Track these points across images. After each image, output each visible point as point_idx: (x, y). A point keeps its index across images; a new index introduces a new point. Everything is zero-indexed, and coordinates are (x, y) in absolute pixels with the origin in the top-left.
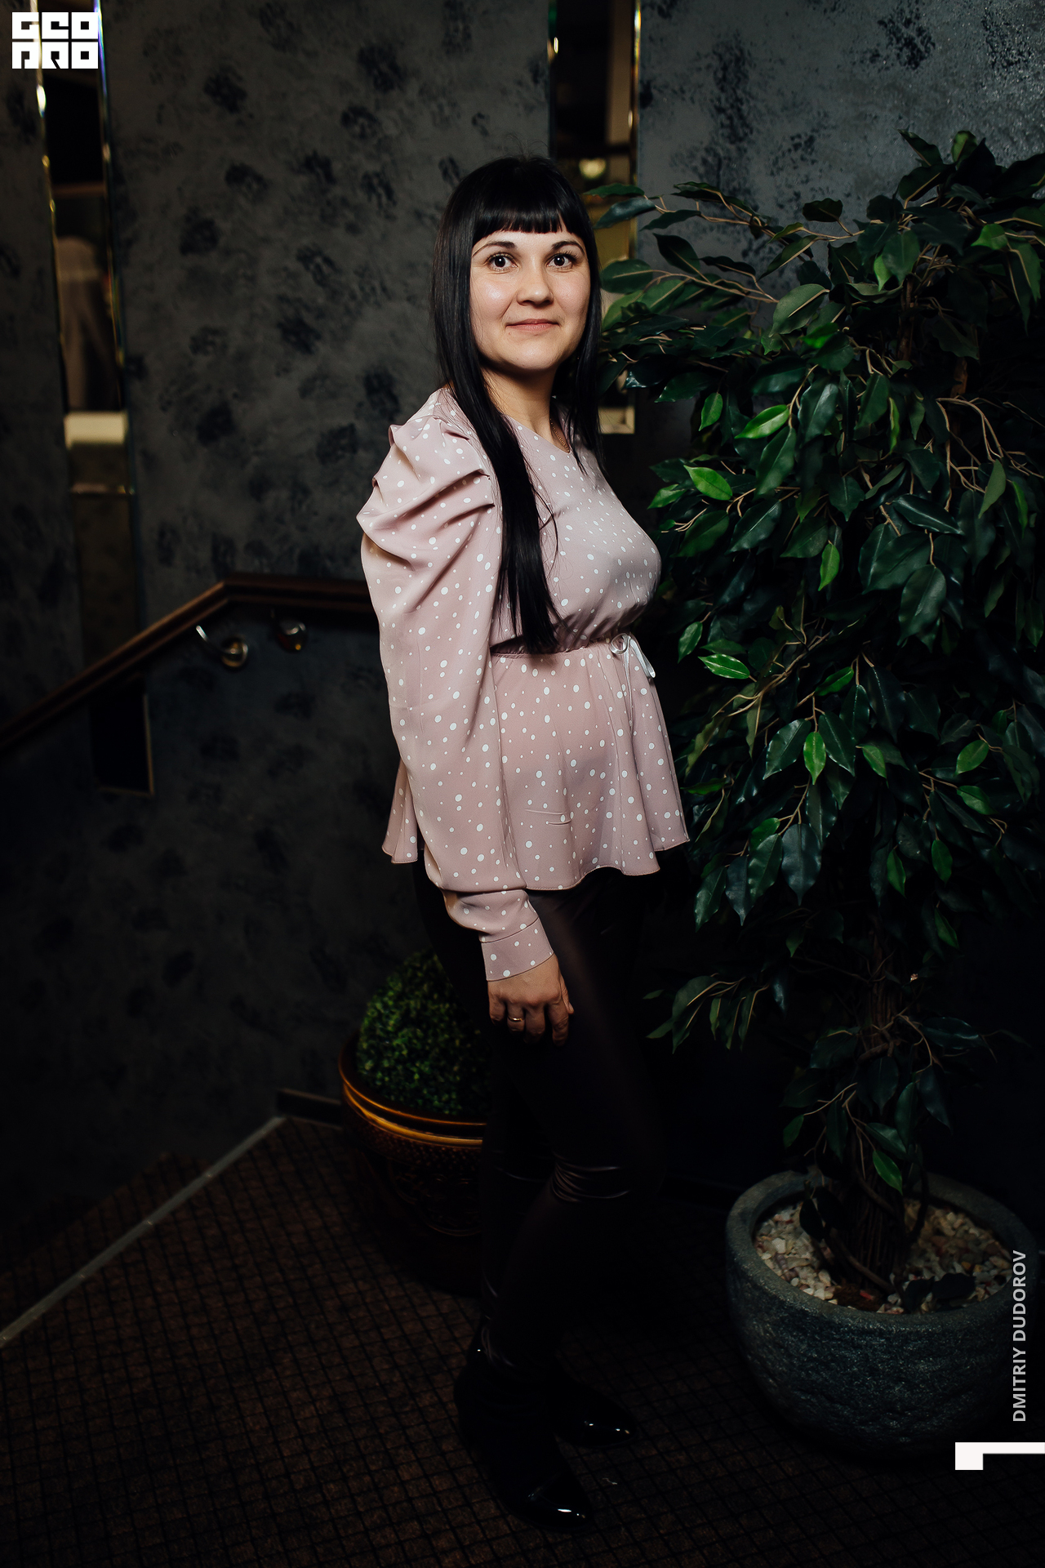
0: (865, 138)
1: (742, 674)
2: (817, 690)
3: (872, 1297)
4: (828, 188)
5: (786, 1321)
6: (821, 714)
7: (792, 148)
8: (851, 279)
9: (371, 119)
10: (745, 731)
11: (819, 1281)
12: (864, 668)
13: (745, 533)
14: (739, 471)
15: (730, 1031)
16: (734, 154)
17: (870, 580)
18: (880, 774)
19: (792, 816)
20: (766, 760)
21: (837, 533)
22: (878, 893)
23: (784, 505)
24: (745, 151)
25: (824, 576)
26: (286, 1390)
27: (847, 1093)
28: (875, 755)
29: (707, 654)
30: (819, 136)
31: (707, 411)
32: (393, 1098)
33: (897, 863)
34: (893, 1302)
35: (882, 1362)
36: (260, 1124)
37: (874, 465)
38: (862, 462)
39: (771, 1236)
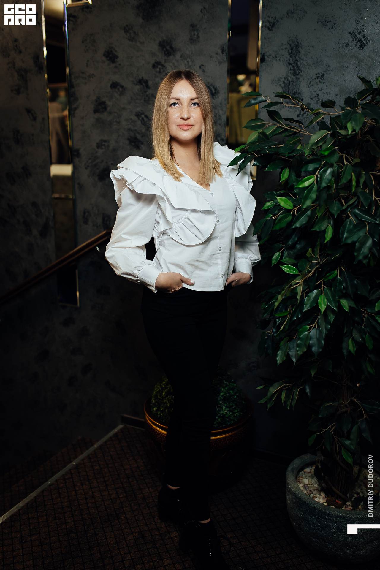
0: (343, 74)
1: (296, 272)
2: (323, 278)
3: (341, 503)
4: (329, 93)
5: (309, 511)
6: (325, 288)
7: (316, 78)
8: (338, 129)
9: (163, 66)
10: (297, 293)
11: (321, 495)
12: (341, 271)
13: (298, 221)
14: (295, 197)
15: (289, 403)
16: (295, 80)
17: (344, 239)
18: (347, 310)
19: (314, 325)
20: (304, 304)
21: (332, 222)
22: (345, 354)
23: (312, 211)
24: (299, 79)
25: (327, 237)
26: (122, 528)
27: (332, 427)
28: (345, 303)
29: (283, 264)
30: (326, 73)
31: (284, 175)
32: (164, 421)
33: (352, 343)
34: (348, 505)
36: (115, 427)
37: (346, 196)
38: (341, 195)
39: (303, 478)
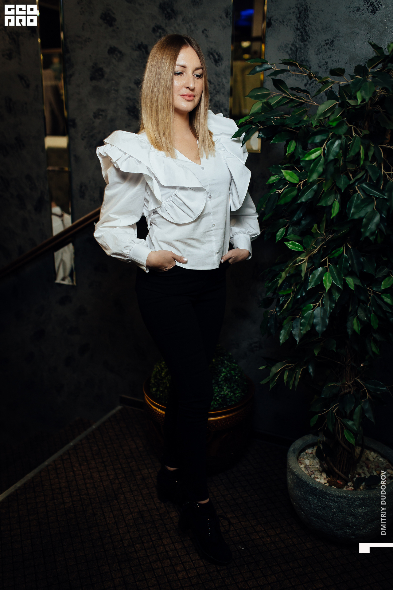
0: (354, 41)
1: (300, 249)
2: (329, 256)
3: (342, 483)
4: (338, 60)
5: (309, 491)
6: (330, 265)
7: (325, 45)
8: (347, 98)
9: (164, 30)
10: (301, 271)
11: (322, 476)
12: (347, 248)
13: (303, 196)
14: (301, 171)
15: (291, 383)
16: (303, 46)
17: (351, 215)
18: (352, 289)
19: (318, 304)
20: (308, 282)
21: (339, 197)
22: (349, 333)
23: (319, 185)
24: (307, 45)
25: (333, 212)
26: (121, 509)
27: (335, 407)
28: (351, 282)
29: (288, 240)
30: (336, 40)
31: (290, 147)
32: (163, 402)
33: (357, 322)
34: (350, 485)
35: (345, 508)
36: (113, 408)
37: (353, 170)
38: (349, 169)
39: (304, 458)
